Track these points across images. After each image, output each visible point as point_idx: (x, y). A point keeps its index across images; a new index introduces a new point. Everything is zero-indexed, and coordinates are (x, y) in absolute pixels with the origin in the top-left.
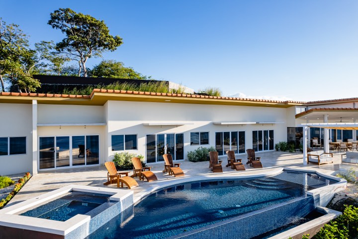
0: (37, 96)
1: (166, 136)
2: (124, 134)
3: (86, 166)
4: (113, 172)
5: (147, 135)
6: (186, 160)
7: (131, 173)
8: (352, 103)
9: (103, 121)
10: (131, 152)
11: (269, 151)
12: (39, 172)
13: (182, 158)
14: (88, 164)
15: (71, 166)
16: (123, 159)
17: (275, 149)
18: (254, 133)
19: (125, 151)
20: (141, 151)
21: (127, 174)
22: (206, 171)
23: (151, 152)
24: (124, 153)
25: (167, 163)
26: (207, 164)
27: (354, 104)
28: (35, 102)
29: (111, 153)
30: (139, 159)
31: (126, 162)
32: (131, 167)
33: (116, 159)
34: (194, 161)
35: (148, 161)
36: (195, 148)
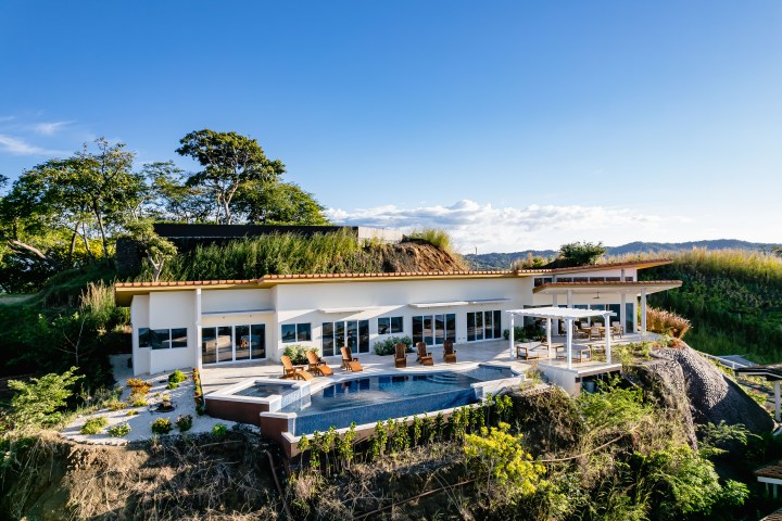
0: (202, 284)
1: (346, 324)
2: (296, 323)
3: (250, 360)
4: (289, 366)
6: (372, 354)
7: (306, 367)
9: (270, 308)
10: (304, 344)
11: (493, 339)
12: (204, 368)
13: (367, 350)
14: (253, 358)
15: (234, 361)
16: (295, 352)
17: (502, 337)
18: (470, 316)
19: (297, 343)
20: (316, 343)
21: (302, 368)
22: (389, 365)
23: (328, 342)
24: (296, 345)
25: (345, 358)
26: (391, 359)
28: (199, 292)
29: (282, 346)
30: (314, 352)
31: (299, 356)
32: (306, 362)
33: (287, 353)
34: (382, 355)
35: (325, 354)
36: (384, 338)
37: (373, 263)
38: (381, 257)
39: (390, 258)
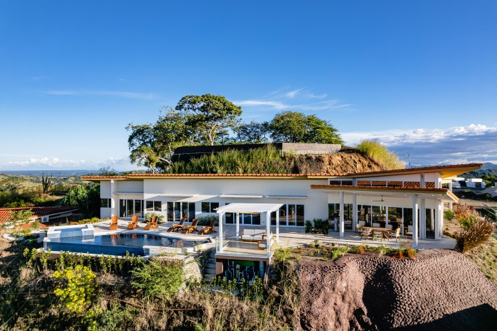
1: (181, 204)
5: (168, 203)
8: (419, 175)
10: (157, 213)
11: (296, 226)
17: (305, 226)
20: (164, 213)
24: (153, 213)
27: (422, 176)
28: (112, 181)
29: (146, 212)
36: (206, 215)
37: (285, 167)
38: (292, 163)
39: (299, 164)
